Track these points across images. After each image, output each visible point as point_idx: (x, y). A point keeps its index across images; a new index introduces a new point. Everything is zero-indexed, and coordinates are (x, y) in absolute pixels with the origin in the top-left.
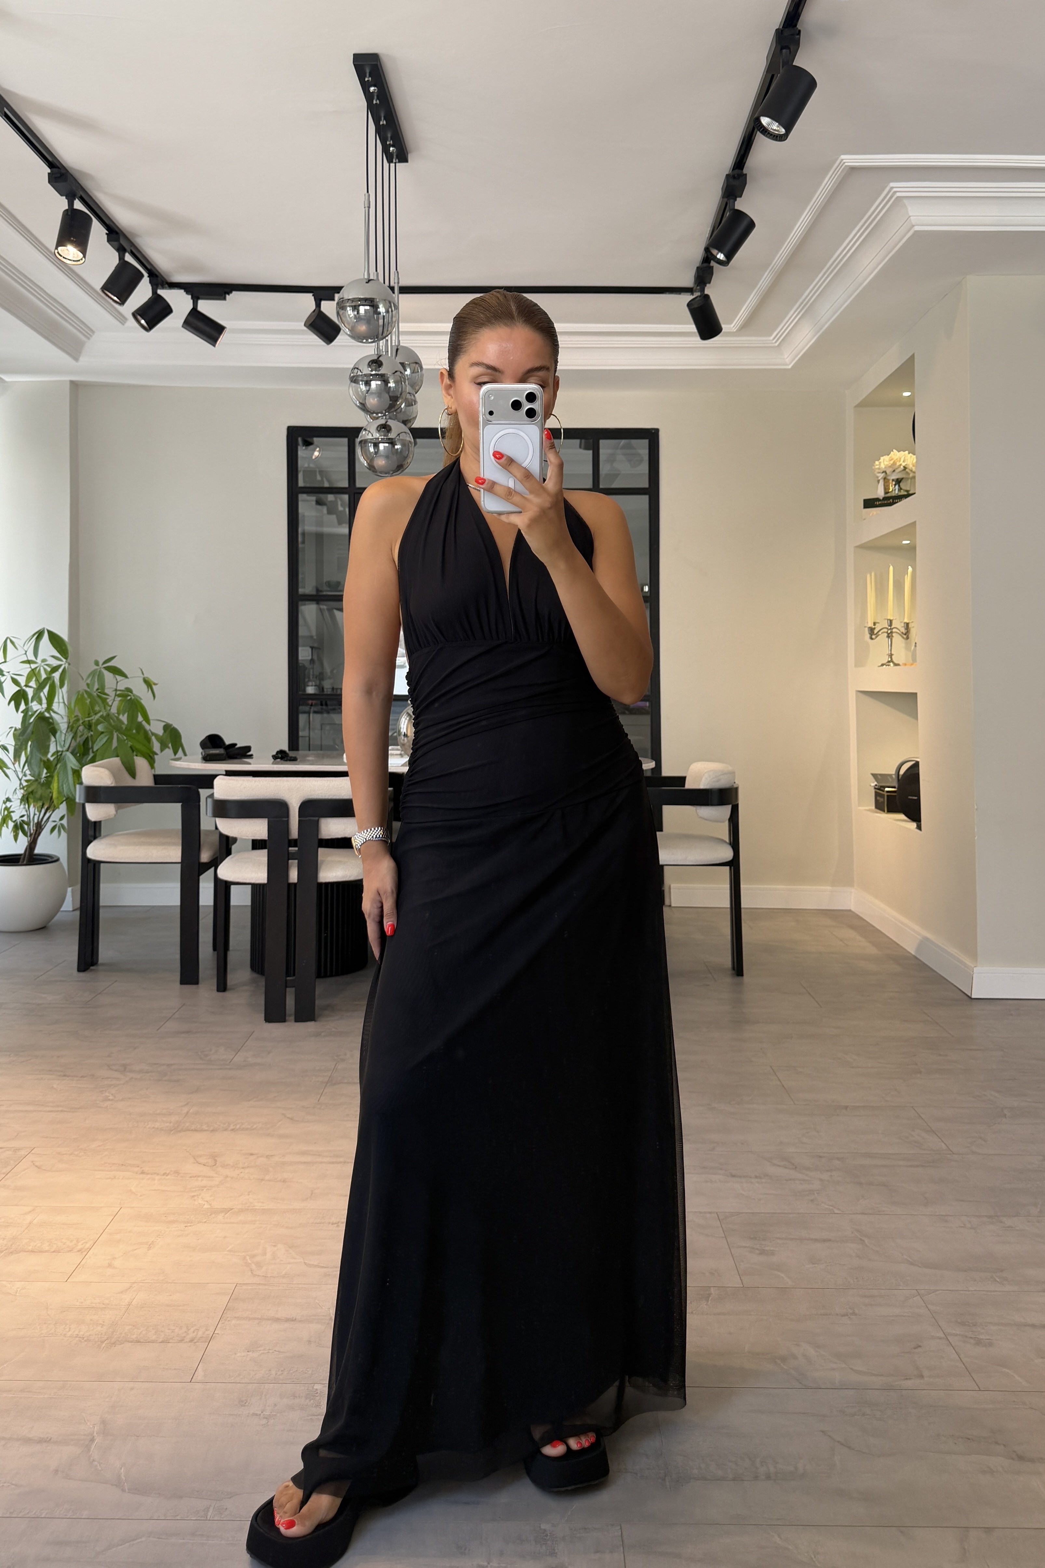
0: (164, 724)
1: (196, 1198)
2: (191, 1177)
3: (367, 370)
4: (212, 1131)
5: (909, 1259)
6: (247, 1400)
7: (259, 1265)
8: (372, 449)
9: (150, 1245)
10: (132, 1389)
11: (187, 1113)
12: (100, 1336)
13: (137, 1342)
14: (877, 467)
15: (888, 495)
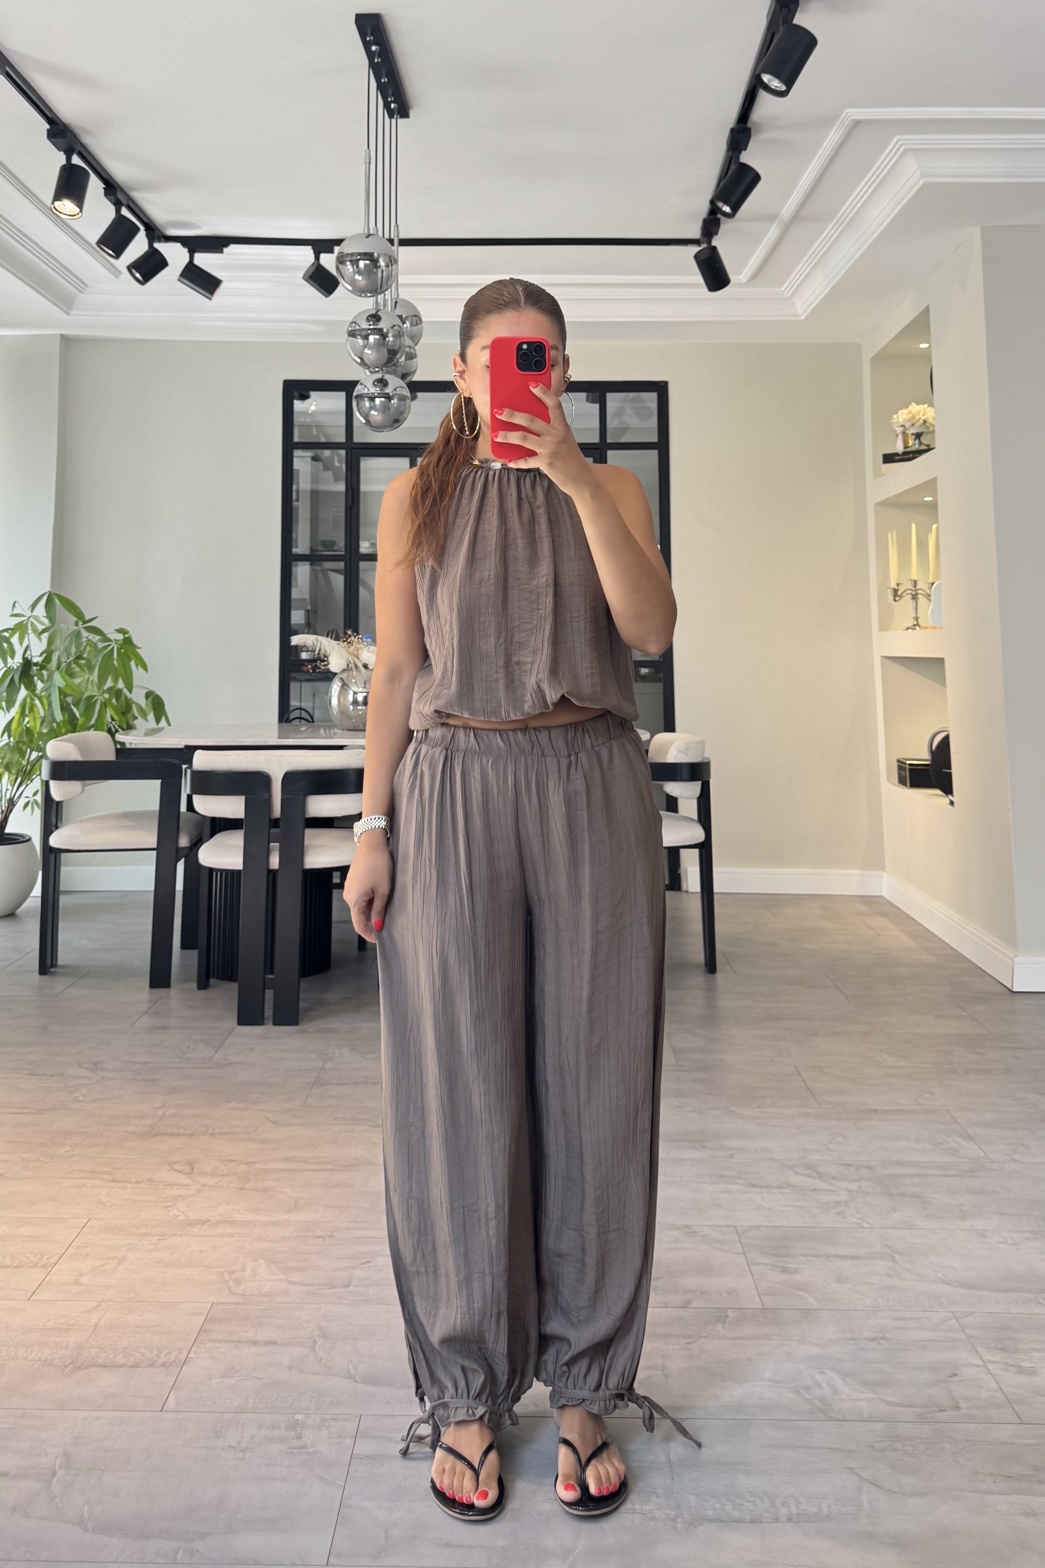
0: (147, 692)
1: (170, 1208)
2: (165, 1186)
3: (365, 325)
4: (190, 1135)
5: (944, 1278)
6: (221, 1432)
7: (238, 1282)
8: (367, 404)
9: (120, 1260)
10: (98, 1418)
11: (163, 1115)
12: (64, 1360)
13: (104, 1366)
14: (895, 420)
15: (908, 449)
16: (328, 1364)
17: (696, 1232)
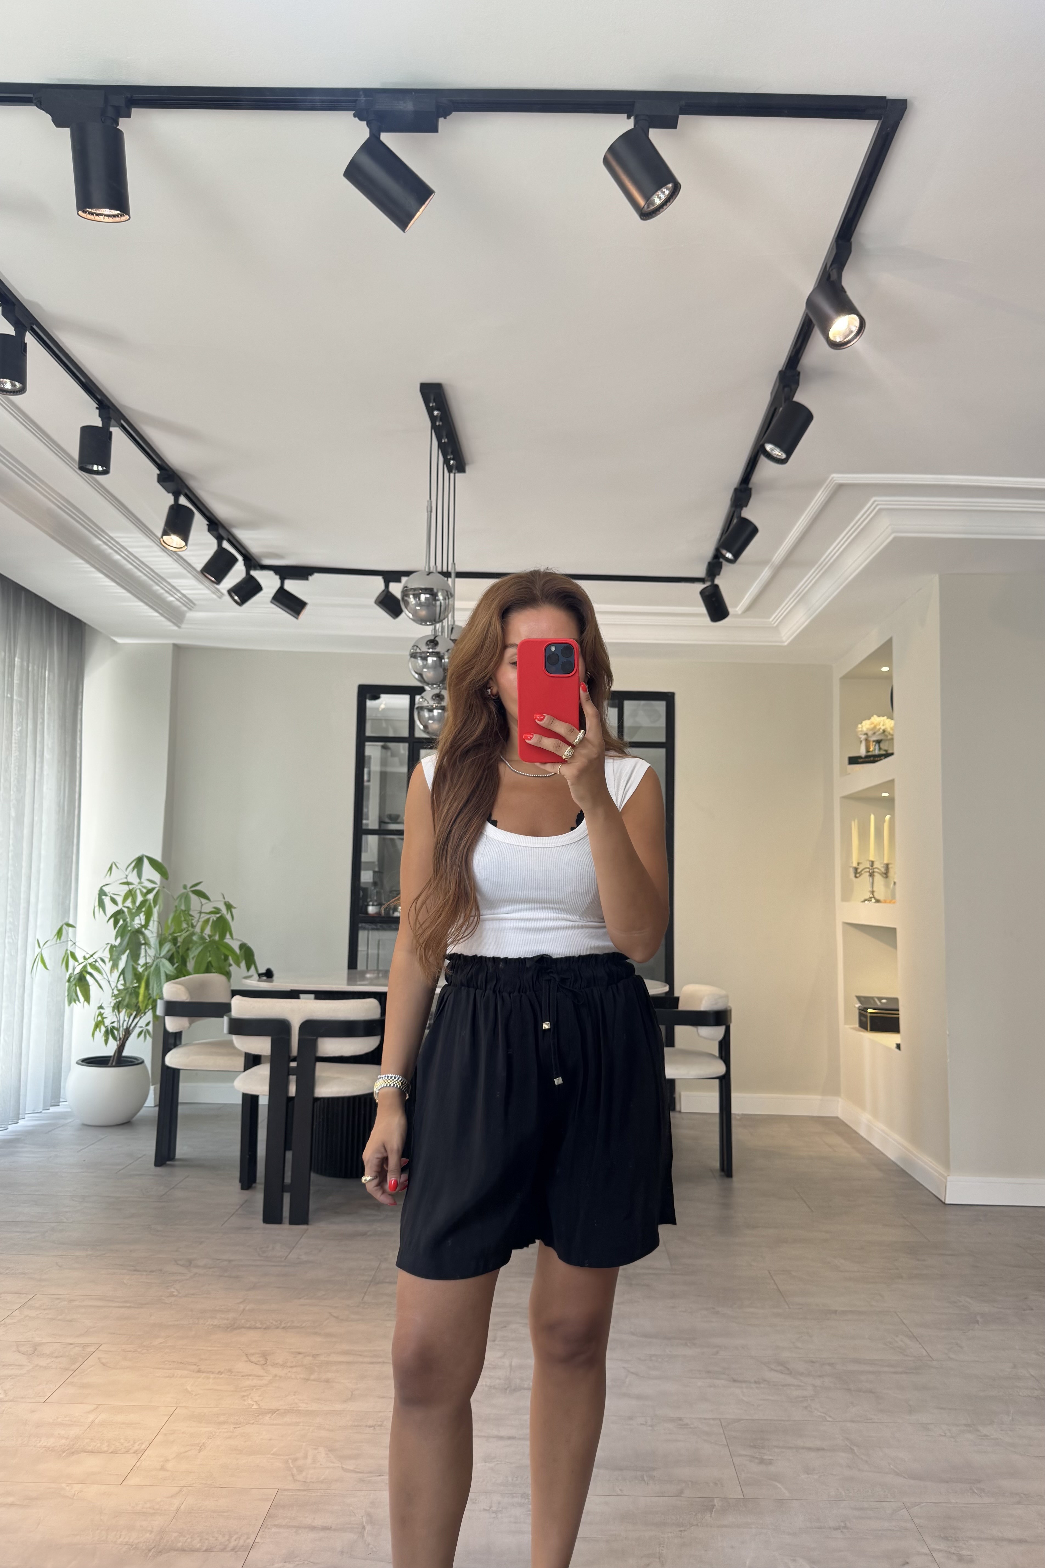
1: (246, 1398)
3: (424, 649)
4: (265, 1329)
5: (895, 1468)
7: (300, 1470)
8: (427, 715)
9: (201, 1447)
11: (244, 1310)
12: (148, 1544)
13: (182, 1550)
14: (860, 729)
15: (870, 754)
16: (374, 1550)
17: (686, 1424)
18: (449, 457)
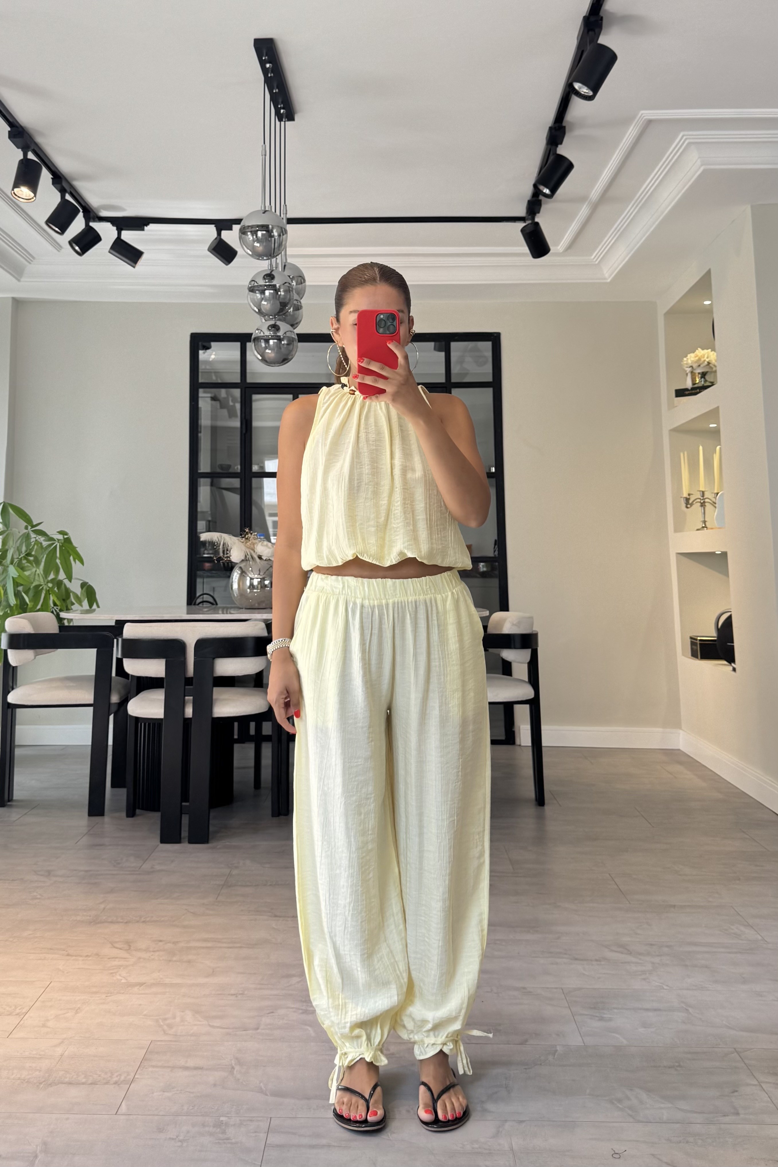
0: (82, 582)
1: (114, 974)
2: (109, 958)
3: (261, 282)
4: (126, 922)
5: (727, 1025)
6: (164, 1128)
7: (170, 1026)
8: (263, 345)
9: (77, 1010)
10: (67, 1119)
11: (104, 909)
12: (38, 1079)
13: (70, 1083)
14: (685, 362)
15: (696, 386)
16: (244, 1083)
17: (530, 992)
18: (279, 106)
